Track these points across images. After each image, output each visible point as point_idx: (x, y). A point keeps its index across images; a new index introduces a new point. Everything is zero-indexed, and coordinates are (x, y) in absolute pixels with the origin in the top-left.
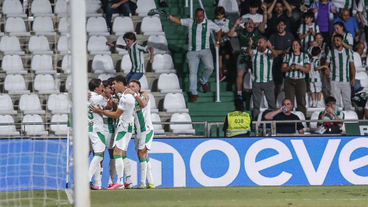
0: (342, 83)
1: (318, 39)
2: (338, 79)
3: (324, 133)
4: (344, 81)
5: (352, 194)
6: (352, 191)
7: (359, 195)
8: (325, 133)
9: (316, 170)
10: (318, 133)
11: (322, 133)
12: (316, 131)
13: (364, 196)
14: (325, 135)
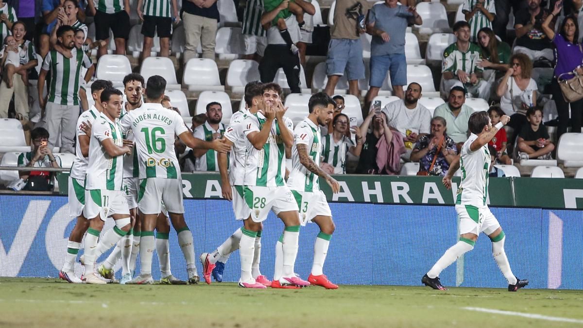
0: (64, 107)
1: (18, 30)
2: (58, 99)
3: (22, 189)
4: (68, 104)
5: (72, 293)
6: (70, 289)
7: (82, 294)
8: (24, 189)
9: (7, 253)
10: (12, 189)
11: (19, 189)
12: (8, 185)
13: (92, 296)
14: (23, 192)
